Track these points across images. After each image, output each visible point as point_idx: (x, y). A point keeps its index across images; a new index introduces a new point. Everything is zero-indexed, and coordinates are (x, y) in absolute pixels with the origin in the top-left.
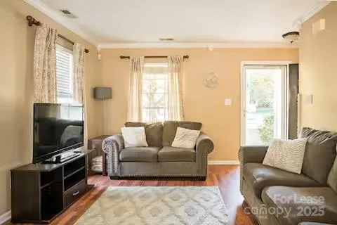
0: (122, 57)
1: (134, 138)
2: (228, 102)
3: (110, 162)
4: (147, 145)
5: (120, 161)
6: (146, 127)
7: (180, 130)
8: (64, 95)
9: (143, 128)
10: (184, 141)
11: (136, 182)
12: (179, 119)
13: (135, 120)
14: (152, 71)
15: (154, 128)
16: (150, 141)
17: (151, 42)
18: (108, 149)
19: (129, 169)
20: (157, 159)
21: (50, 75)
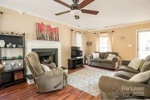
0: (94, 34)
1: (96, 56)
2: (130, 46)
3: (89, 61)
4: (99, 58)
5: (91, 62)
6: (100, 53)
7: (110, 55)
8: (79, 45)
9: (99, 54)
10: (110, 58)
11: (95, 67)
12: (111, 51)
13: (98, 51)
14: (103, 37)
15: (102, 53)
16: (100, 57)
17: (102, 28)
18: (88, 58)
19: (93, 64)
20: (100, 62)
21: (75, 40)
